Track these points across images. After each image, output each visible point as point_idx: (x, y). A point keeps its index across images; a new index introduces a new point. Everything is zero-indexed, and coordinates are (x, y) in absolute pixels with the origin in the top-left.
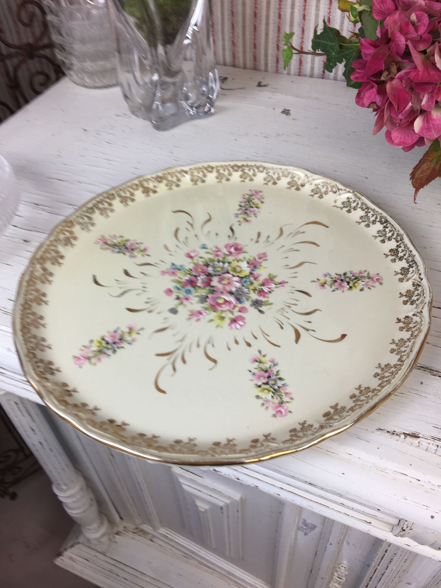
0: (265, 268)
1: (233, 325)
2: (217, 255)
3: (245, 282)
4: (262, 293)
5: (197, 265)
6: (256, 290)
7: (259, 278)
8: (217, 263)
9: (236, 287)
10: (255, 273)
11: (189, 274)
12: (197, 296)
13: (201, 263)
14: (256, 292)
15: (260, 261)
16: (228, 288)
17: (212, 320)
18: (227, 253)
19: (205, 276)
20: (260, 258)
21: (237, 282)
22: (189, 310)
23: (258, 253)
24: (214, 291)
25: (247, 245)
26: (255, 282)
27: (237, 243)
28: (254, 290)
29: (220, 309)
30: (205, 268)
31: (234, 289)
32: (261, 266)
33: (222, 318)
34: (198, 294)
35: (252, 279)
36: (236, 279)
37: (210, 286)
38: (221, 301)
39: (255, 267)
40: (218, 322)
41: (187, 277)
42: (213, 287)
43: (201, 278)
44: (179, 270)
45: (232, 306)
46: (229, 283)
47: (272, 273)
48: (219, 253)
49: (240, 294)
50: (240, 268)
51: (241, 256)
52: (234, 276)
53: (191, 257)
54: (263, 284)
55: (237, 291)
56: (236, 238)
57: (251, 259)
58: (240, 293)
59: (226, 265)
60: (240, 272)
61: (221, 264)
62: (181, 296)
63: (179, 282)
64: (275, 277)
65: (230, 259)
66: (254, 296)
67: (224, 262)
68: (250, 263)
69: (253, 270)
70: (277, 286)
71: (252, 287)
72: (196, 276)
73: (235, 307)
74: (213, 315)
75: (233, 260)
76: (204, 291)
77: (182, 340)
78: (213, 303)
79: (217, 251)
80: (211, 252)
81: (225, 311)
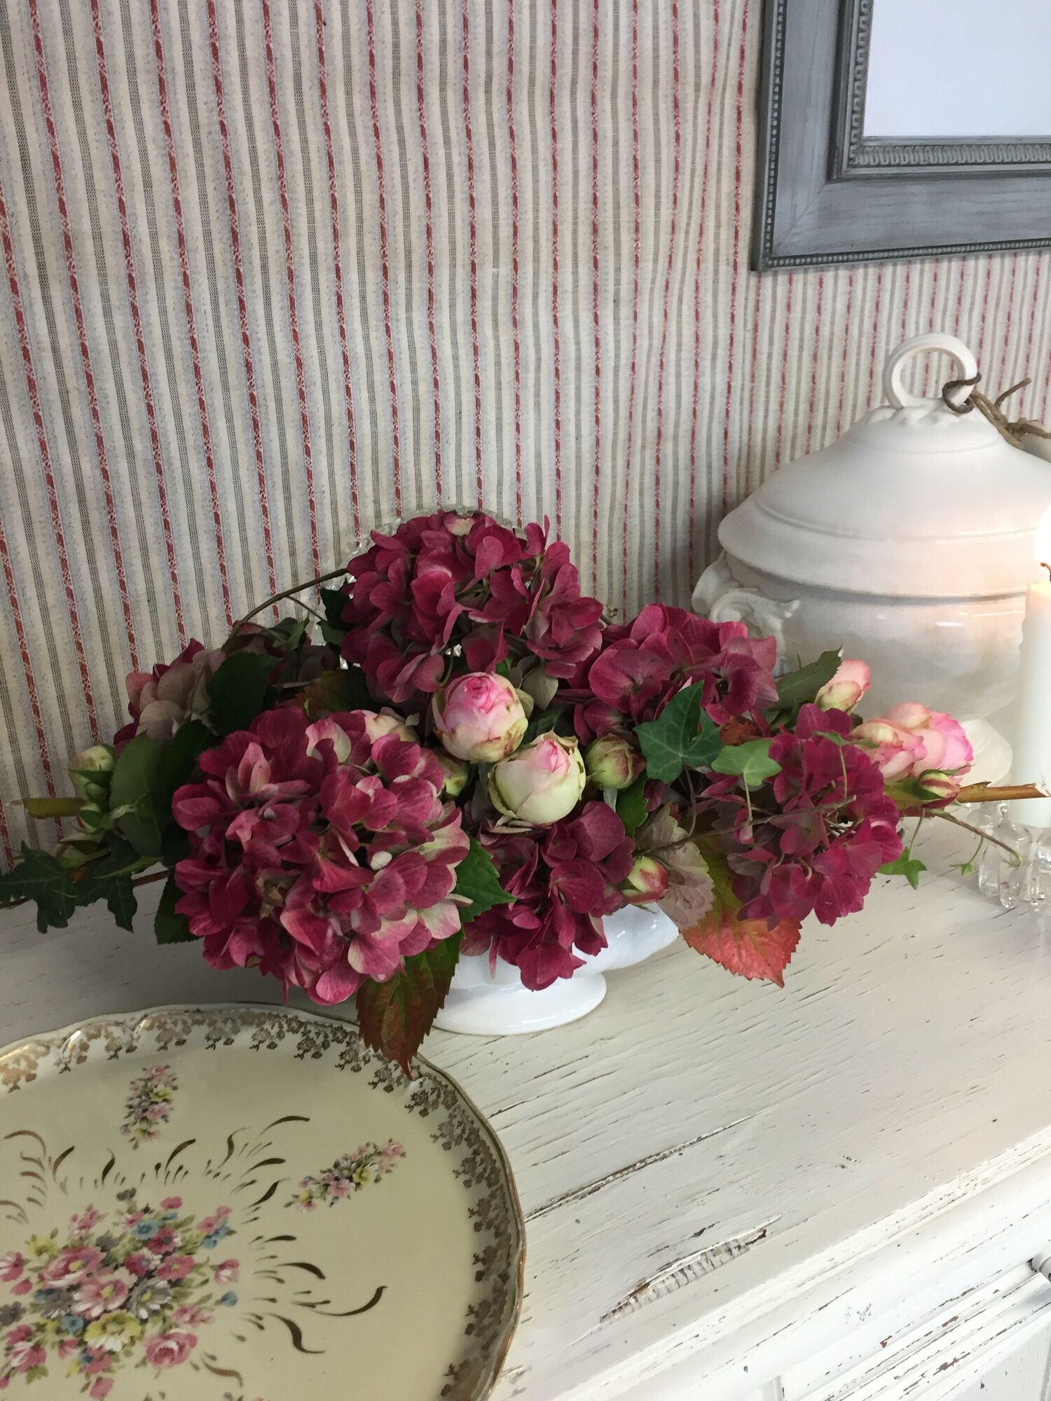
0: (68, 1375)
1: (12, 1259)
2: (184, 1311)
3: (73, 1323)
4: (23, 1334)
5: (194, 1267)
6: (37, 1331)
7: (56, 1349)
8: (167, 1300)
9: (77, 1302)
10: (76, 1353)
11: (181, 1248)
12: (121, 1238)
13: (190, 1276)
14: (33, 1328)
15: (93, 1378)
16: (89, 1288)
17: (53, 1236)
18: (172, 1331)
19: (152, 1267)
20: (99, 1380)
21: (88, 1310)
22: (104, 1216)
23: (115, 1386)
24: (108, 1265)
25: (157, 1376)
26: (57, 1338)
27: (181, 1361)
28: (41, 1328)
29: (62, 1257)
30: (173, 1277)
31: (77, 1296)
32: (81, 1371)
33: (40, 1252)
34: (125, 1241)
35: (69, 1337)
36: (96, 1312)
37: (122, 1265)
38: (73, 1266)
39: (89, 1359)
40: (41, 1243)
41: (177, 1241)
42: (116, 1268)
43: (155, 1261)
44: (208, 1237)
45: (46, 1276)
46: (98, 1295)
47: (44, 1378)
48: (187, 1317)
49: (55, 1300)
50: (113, 1334)
51: (139, 1351)
52: (105, 1311)
53: (222, 1267)
54: (37, 1348)
55: (71, 1298)
56: (196, 1368)
57: (114, 1365)
58: (59, 1302)
59: (144, 1314)
60: (104, 1328)
61: (156, 1307)
62: (146, 1216)
63: (178, 1226)
64: (29, 1380)
65: (153, 1329)
66: (29, 1320)
67: (154, 1313)
68: (106, 1357)
69: (85, 1351)
70: (7, 1370)
71: (51, 1326)
72: (167, 1254)
73: (41, 1278)
74: (61, 1241)
75: (142, 1332)
76: (122, 1251)
77: (63, 1186)
78: (84, 1252)
79: (193, 1317)
80: (202, 1305)
81: (49, 1262)
